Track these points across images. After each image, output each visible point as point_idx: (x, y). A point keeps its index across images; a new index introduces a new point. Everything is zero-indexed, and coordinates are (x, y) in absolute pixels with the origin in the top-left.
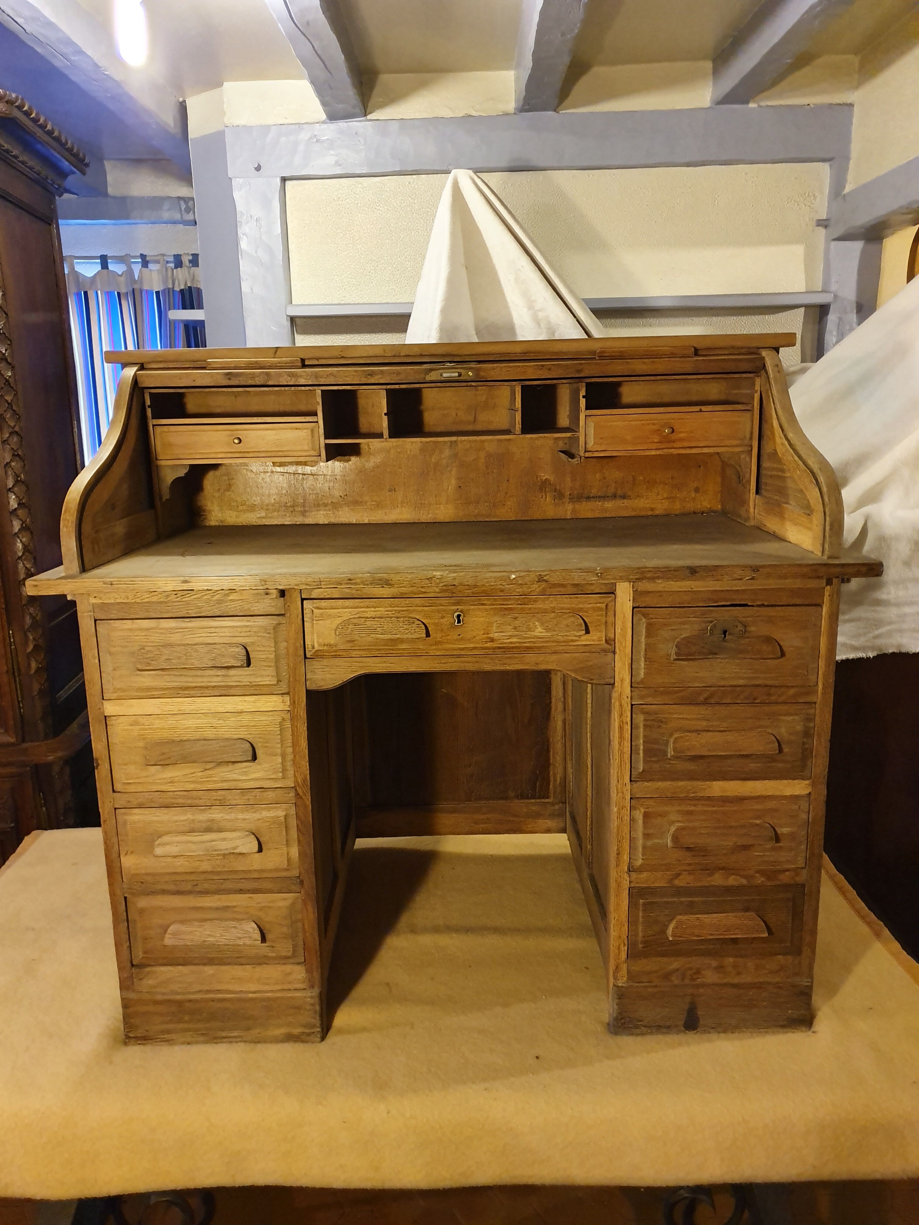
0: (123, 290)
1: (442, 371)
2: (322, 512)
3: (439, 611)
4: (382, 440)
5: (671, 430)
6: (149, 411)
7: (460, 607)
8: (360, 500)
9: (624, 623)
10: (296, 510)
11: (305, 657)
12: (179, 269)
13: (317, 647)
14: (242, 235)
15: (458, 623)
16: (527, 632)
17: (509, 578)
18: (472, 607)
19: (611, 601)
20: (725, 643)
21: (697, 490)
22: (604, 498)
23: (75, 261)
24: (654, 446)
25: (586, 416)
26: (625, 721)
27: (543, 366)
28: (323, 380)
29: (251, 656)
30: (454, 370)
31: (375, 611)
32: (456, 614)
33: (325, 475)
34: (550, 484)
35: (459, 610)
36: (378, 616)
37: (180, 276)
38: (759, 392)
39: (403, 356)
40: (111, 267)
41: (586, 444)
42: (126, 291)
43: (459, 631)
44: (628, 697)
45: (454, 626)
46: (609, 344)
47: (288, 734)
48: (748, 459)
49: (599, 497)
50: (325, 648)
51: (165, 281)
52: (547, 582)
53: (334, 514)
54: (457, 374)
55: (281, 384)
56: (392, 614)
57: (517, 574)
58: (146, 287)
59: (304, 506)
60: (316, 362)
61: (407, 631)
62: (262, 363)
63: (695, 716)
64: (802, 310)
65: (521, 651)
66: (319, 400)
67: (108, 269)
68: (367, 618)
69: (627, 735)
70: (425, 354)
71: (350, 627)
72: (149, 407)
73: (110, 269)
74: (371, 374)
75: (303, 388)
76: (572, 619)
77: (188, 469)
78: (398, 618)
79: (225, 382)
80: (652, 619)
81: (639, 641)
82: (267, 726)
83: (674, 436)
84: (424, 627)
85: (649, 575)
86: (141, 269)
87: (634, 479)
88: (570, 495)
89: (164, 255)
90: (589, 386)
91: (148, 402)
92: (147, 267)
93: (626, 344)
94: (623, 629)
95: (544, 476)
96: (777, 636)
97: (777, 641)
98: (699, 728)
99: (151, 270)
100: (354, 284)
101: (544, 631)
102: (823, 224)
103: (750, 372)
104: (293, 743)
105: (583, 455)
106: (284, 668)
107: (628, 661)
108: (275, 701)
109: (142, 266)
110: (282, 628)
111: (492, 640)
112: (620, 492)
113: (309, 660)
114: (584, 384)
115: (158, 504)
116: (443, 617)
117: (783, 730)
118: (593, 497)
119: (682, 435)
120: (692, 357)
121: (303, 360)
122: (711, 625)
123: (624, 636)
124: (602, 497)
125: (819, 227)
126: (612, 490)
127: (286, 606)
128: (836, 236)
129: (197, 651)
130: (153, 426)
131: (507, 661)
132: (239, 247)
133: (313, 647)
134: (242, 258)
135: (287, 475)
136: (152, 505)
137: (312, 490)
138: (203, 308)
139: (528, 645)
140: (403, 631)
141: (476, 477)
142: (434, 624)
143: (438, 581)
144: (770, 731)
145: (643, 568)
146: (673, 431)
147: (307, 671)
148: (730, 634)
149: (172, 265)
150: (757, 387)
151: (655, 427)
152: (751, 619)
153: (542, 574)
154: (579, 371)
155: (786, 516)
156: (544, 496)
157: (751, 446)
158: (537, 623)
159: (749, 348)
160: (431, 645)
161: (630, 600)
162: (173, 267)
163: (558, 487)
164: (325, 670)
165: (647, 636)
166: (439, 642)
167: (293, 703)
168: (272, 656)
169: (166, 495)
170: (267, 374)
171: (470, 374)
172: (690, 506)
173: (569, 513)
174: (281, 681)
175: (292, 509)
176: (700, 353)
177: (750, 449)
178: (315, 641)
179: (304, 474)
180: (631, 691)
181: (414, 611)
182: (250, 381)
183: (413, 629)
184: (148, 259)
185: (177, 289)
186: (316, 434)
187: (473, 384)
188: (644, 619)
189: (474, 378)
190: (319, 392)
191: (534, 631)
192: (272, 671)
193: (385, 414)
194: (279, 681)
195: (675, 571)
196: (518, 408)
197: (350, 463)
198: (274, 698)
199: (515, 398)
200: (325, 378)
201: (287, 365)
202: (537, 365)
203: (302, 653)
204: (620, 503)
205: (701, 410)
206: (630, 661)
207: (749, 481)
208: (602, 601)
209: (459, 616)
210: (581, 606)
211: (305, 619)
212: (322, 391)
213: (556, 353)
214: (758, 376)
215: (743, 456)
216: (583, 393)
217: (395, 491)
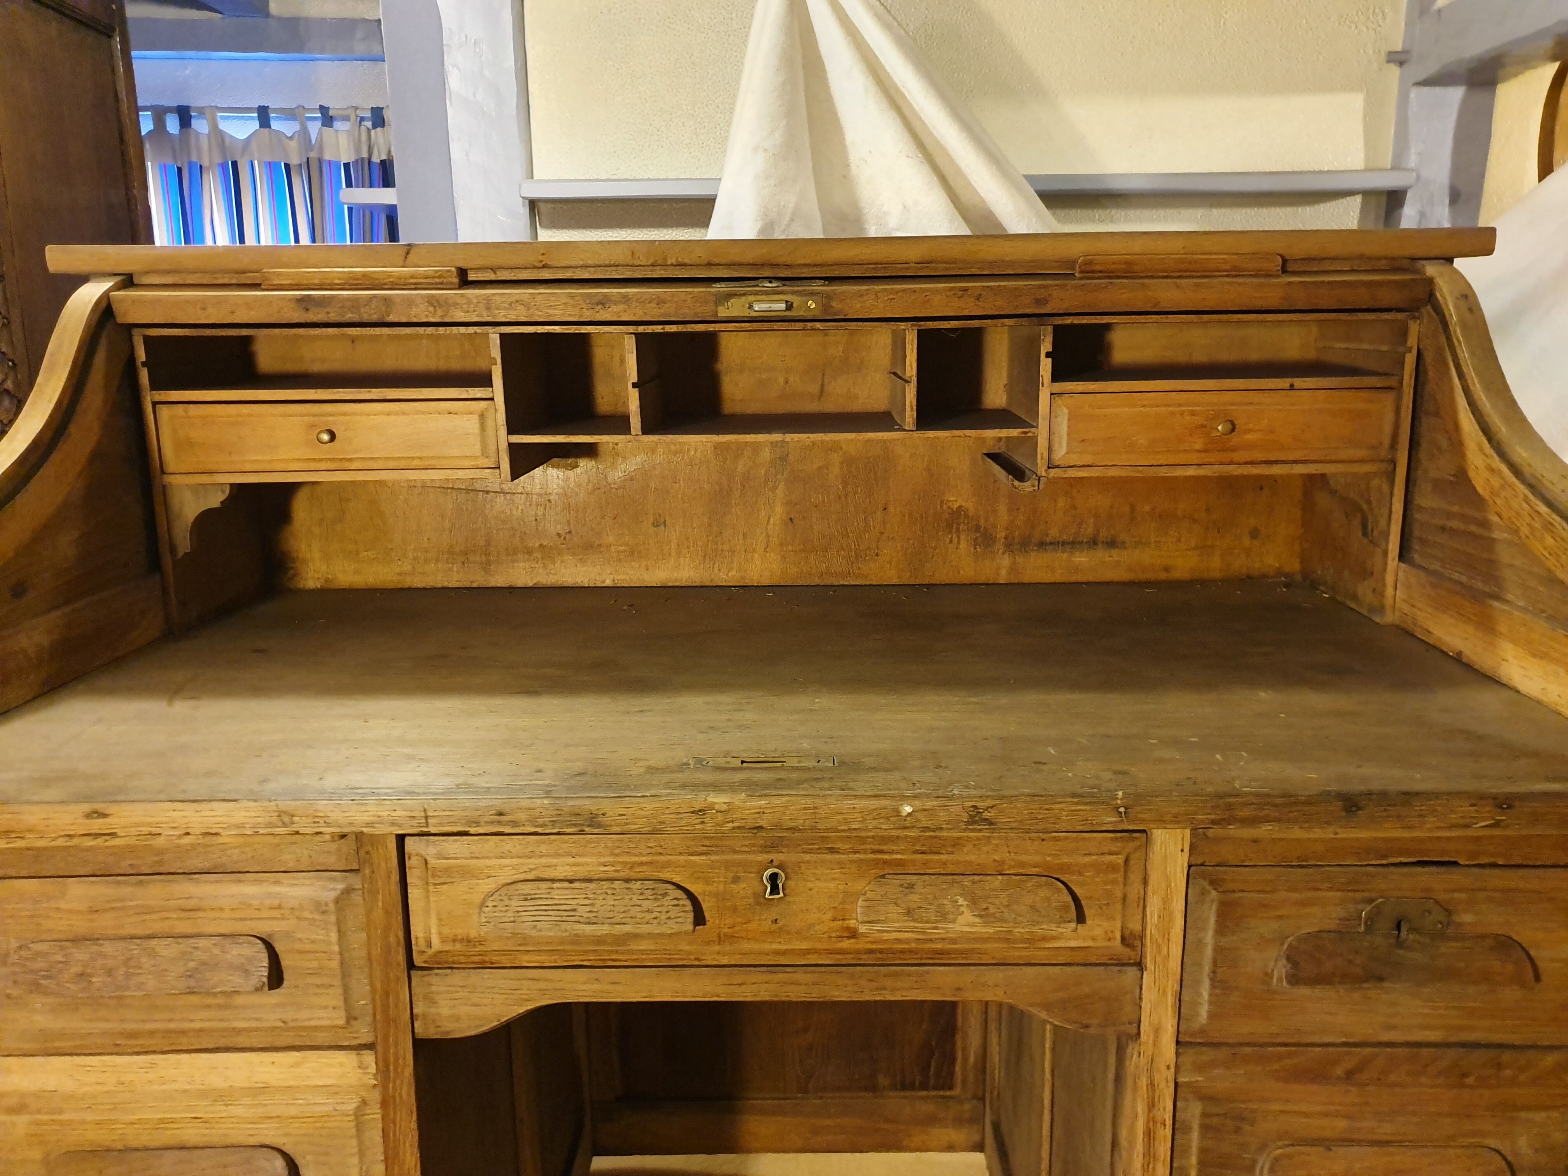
0: (294, 161)
1: (751, 298)
2: (521, 565)
3: (727, 865)
4: (629, 436)
5: (1230, 426)
6: (144, 375)
7: (778, 857)
8: (597, 542)
9: (1166, 901)
10: (471, 559)
11: (411, 965)
12: (379, 129)
13: (436, 945)
14: (451, 68)
15: (771, 893)
16: (937, 922)
17: (897, 813)
18: (807, 857)
19: (1137, 849)
20: (1401, 952)
21: (1254, 534)
22: (1073, 545)
23: (219, 114)
24: (1194, 458)
25: (1052, 394)
26: (1159, 1118)
27: (965, 290)
28: (503, 313)
29: (284, 963)
30: (776, 297)
31: (574, 865)
32: (769, 872)
33: (527, 494)
34: (967, 516)
35: (775, 863)
36: (580, 876)
37: (381, 141)
38: (1414, 352)
39: (672, 265)
40: (275, 125)
41: (1050, 450)
42: (298, 163)
43: (773, 913)
44: (1168, 1067)
45: (762, 900)
46: (1102, 246)
47: (375, 1135)
48: (1385, 487)
49: (1064, 543)
50: (458, 946)
51: (358, 149)
52: (991, 824)
53: (545, 567)
54: (783, 306)
55: (415, 320)
56: (616, 871)
57: (917, 803)
58: (327, 157)
59: (488, 554)
60: (491, 276)
61: (648, 916)
62: (376, 276)
63: (1319, 1108)
64: (1358, 199)
65: (921, 959)
66: (496, 353)
67: (270, 127)
68: (553, 880)
69: (1163, 1149)
70: (716, 261)
71: (514, 903)
72: (144, 364)
73: (272, 127)
74: (603, 302)
75: (462, 330)
76: (1044, 893)
77: (228, 491)
78: (627, 880)
79: (297, 316)
80: (1233, 891)
81: (1200, 942)
82: (326, 1119)
83: (1235, 439)
84: (689, 907)
85: (1245, 813)
86: (320, 129)
87: (1133, 508)
88: (1006, 538)
89: (356, 108)
90: (1059, 332)
91: (141, 355)
92: (331, 126)
93: (1137, 247)
94: (1166, 915)
95: (956, 501)
96: (1524, 934)
97: (1523, 948)
98: (1329, 1134)
99: (337, 131)
100: (633, 149)
101: (977, 920)
102: (1399, 59)
103: (1399, 310)
104: (386, 1153)
105: (1044, 474)
106: (361, 987)
107: (1172, 986)
108: (341, 1065)
109: (323, 125)
110: (357, 898)
111: (853, 934)
112: (1103, 534)
113: (420, 972)
114: (1050, 329)
115: (167, 562)
116: (736, 880)
117: (1523, 1142)
118: (1051, 543)
119: (1249, 437)
120: (1278, 276)
121: (462, 273)
122: (1369, 908)
123: (1166, 934)
124: (1069, 543)
125: (1389, 65)
126: (1089, 530)
127: (362, 853)
128: (1421, 77)
129: (153, 954)
130: (154, 404)
131: (888, 983)
132: (447, 88)
133: (430, 945)
134: (451, 105)
135: (454, 492)
136: (155, 564)
137: (503, 521)
138: (394, 186)
139: (939, 946)
140: (639, 916)
141: (824, 501)
142: (716, 895)
143: (720, 817)
144: (1493, 1143)
145: (1231, 796)
146: (1233, 429)
147: (414, 999)
148: (1411, 930)
149: (369, 124)
150: (1412, 341)
151: (1199, 420)
152: (1463, 896)
153: (979, 804)
154: (1039, 302)
155: (1502, 628)
156: (955, 540)
157: (1393, 462)
158: (961, 901)
159: (1393, 259)
160: (708, 943)
161: (1182, 851)
162: (371, 128)
163: (982, 522)
164: (457, 995)
165: (1220, 931)
166: (726, 935)
167: (384, 1070)
168: (335, 964)
169: (184, 543)
170: (386, 300)
171: (812, 304)
172: (1240, 564)
173: (1003, 572)
174: (355, 1019)
175: (463, 558)
176: (1291, 267)
177: (1391, 468)
178: (434, 930)
179: (488, 492)
180: (1177, 1054)
181: (668, 864)
182: (350, 315)
183: (664, 909)
184: (331, 113)
185: (376, 159)
186: (490, 423)
187: (818, 325)
188: (1214, 893)
189: (818, 314)
190: (494, 337)
191: (954, 921)
192: (334, 997)
193: (634, 385)
194: (351, 1018)
195: (1308, 803)
196: (910, 377)
197: (578, 470)
198: (340, 1057)
199: (905, 356)
200: (505, 308)
201: (429, 281)
202: (952, 289)
203: (401, 957)
204: (1102, 555)
205: (1292, 385)
206: (1177, 987)
207: (1386, 534)
208: (1114, 849)
209: (774, 878)
210: (1066, 860)
211: (409, 880)
212: (501, 334)
213: (991, 264)
214: (1414, 318)
215: (1375, 482)
216: (1046, 346)
217: (665, 526)
